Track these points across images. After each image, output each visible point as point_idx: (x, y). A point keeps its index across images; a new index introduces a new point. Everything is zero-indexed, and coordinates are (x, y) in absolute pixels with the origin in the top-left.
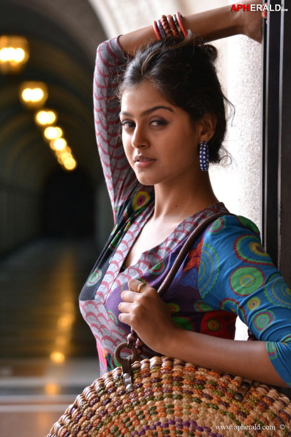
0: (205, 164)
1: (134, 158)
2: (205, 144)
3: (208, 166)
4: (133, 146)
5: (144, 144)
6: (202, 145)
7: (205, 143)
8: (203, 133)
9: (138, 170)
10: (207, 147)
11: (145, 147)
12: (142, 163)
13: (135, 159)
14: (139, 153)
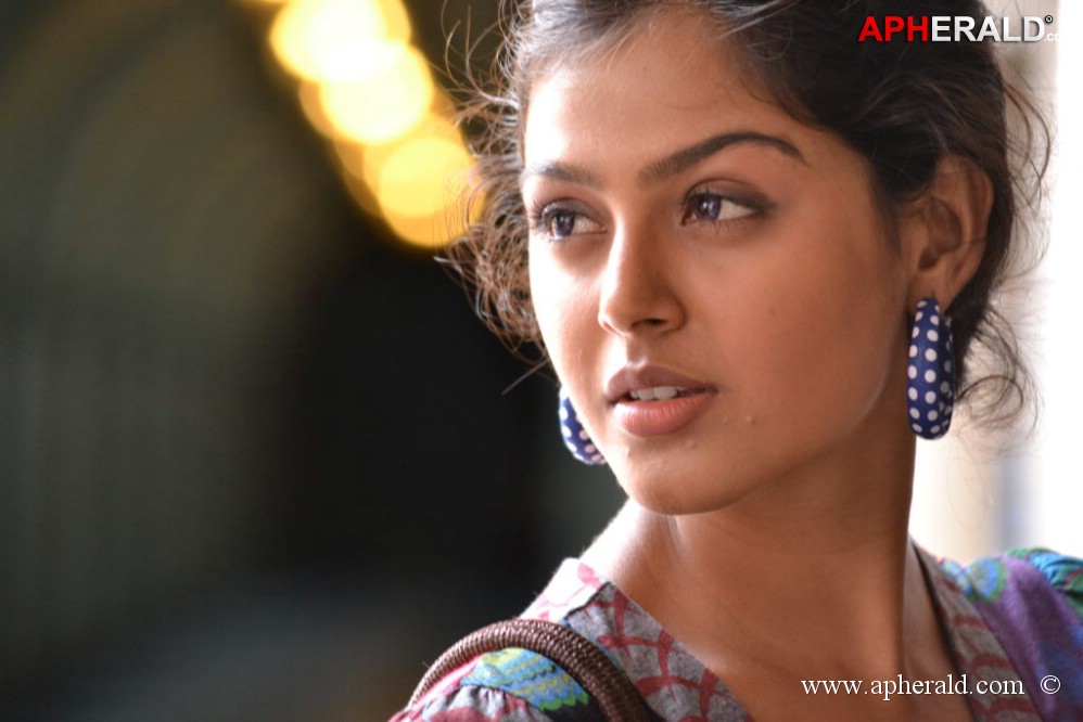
0: (935, 406)
1: (605, 383)
2: (935, 313)
3: (949, 417)
4: (604, 317)
5: (660, 314)
6: (919, 316)
7: (937, 308)
8: (928, 262)
9: (629, 442)
10: (948, 323)
11: (661, 329)
12: (654, 413)
13: (610, 387)
14: (633, 354)
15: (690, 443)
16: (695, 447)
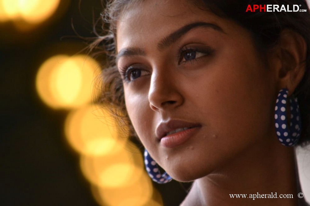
9: (167, 153)
12: (175, 137)
13: (157, 133)
14: (165, 117)
15: (191, 147)
16: (193, 149)
